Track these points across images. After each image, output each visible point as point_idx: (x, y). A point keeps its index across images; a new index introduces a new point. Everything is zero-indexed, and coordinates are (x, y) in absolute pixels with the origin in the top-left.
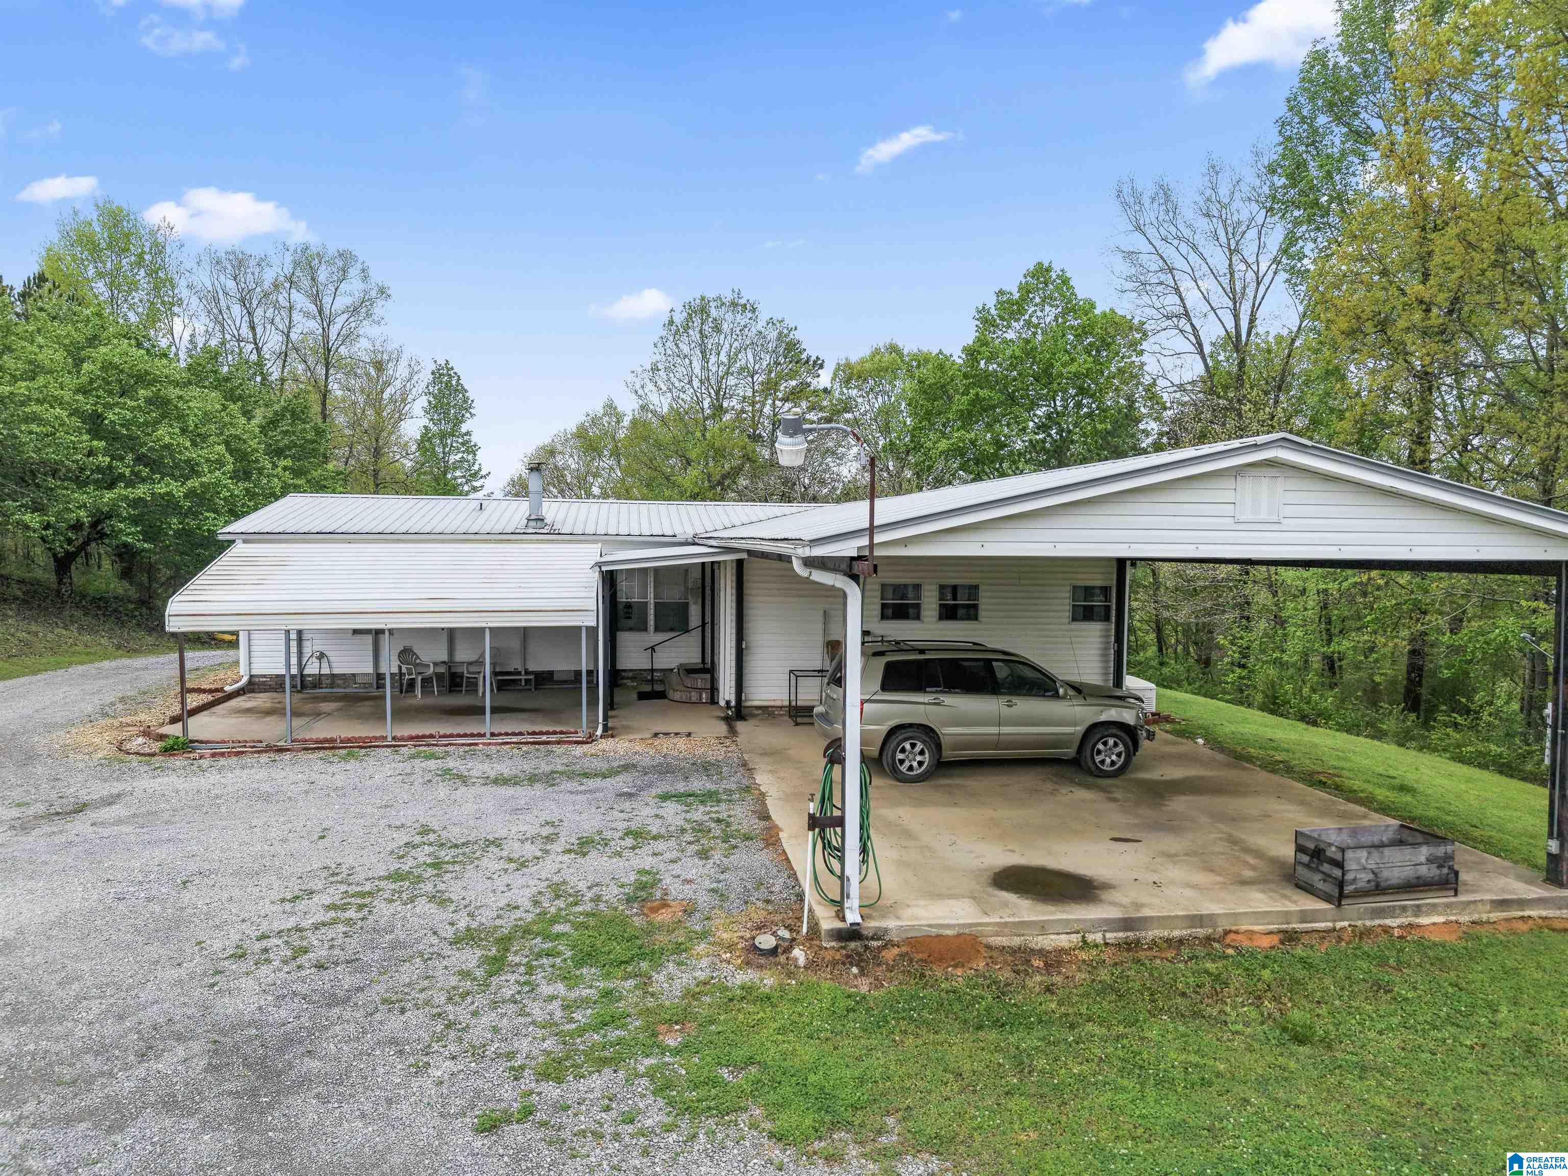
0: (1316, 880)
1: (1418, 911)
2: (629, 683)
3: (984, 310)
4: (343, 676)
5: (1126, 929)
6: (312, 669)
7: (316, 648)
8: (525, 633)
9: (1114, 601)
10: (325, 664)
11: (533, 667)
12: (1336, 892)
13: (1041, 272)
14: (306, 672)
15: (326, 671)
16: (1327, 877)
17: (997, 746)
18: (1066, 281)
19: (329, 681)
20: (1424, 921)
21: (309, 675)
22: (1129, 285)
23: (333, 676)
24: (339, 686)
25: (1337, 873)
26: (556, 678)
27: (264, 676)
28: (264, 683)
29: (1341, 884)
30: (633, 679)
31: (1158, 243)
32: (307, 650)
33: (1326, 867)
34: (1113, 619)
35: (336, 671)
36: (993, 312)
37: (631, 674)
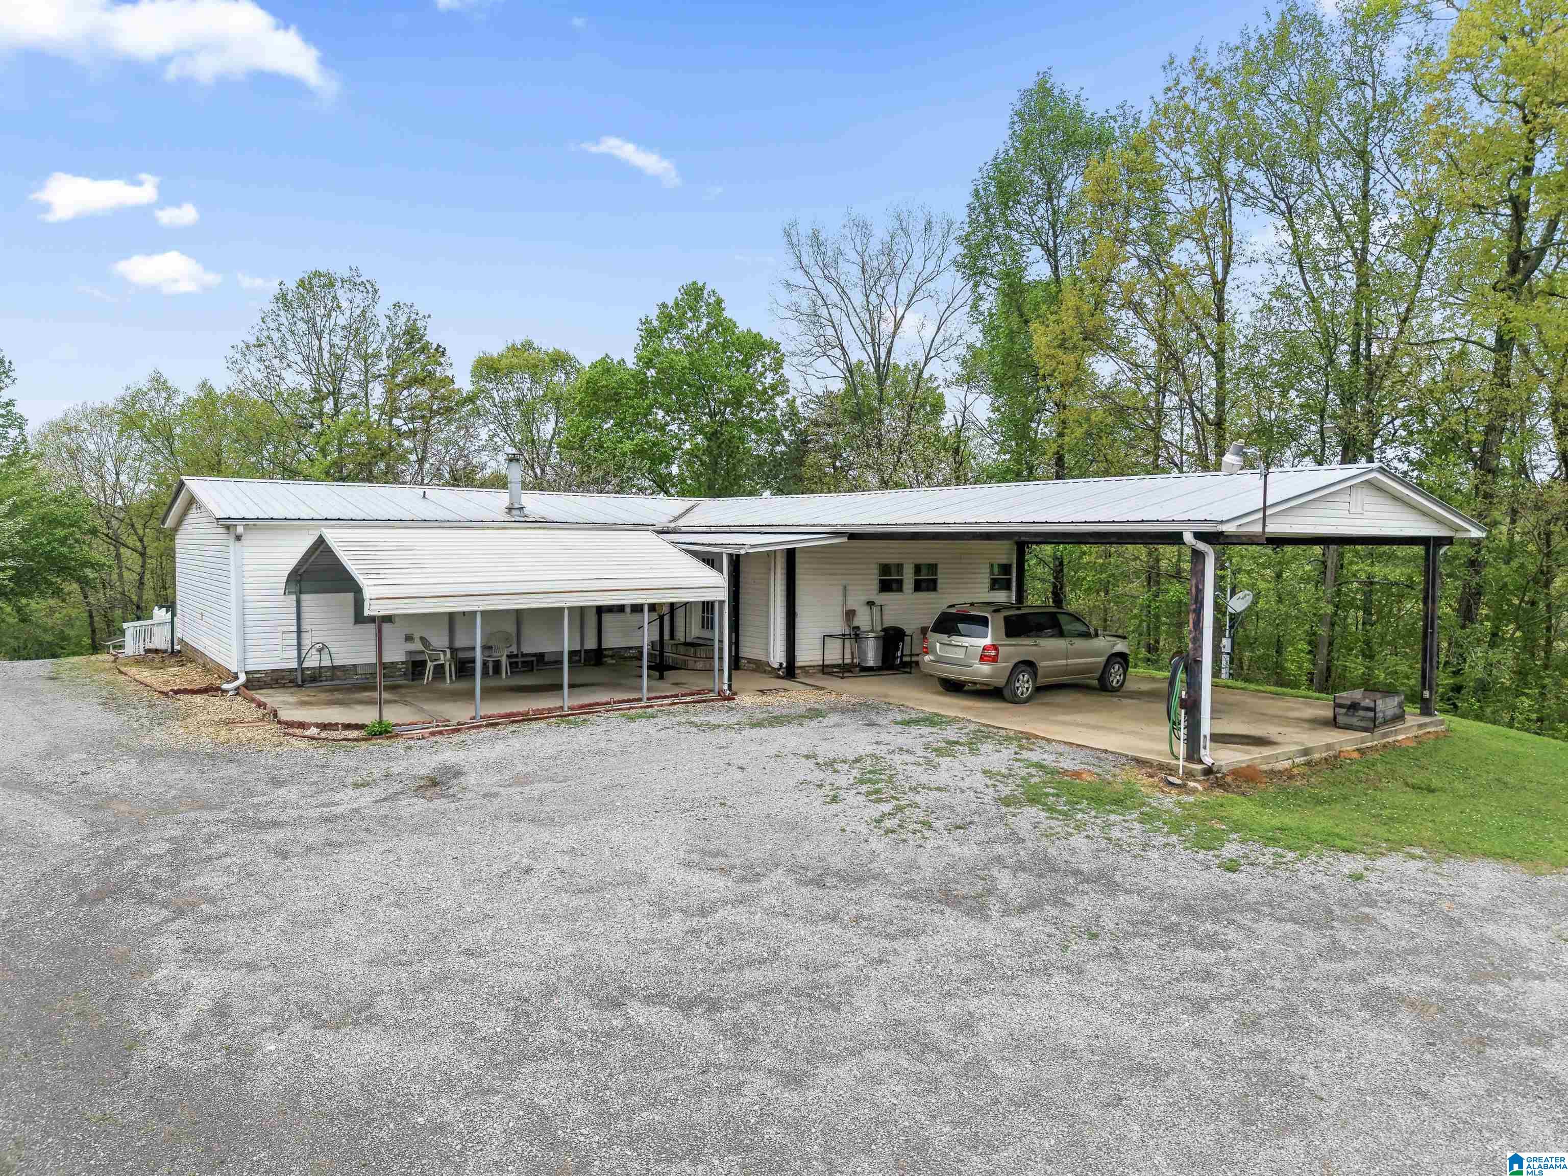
0: (1354, 721)
1: (1396, 732)
2: (610, 661)
3: (647, 322)
4: (343, 668)
5: (1305, 755)
6: (312, 662)
7: (316, 640)
8: (519, 615)
9: (1014, 575)
10: (325, 656)
11: (527, 649)
12: (1372, 726)
13: (694, 293)
14: (305, 665)
15: (326, 663)
16: (1363, 719)
17: (1073, 673)
18: (719, 302)
19: (329, 674)
20: (1400, 738)
21: (308, 668)
22: (789, 314)
23: (334, 668)
24: (338, 679)
25: (1371, 714)
26: (546, 659)
27: (258, 672)
28: (258, 680)
29: (1374, 719)
30: (612, 657)
31: (819, 282)
32: (307, 642)
33: (1361, 713)
34: (1014, 588)
35: (337, 663)
36: (656, 323)
37: (610, 653)
